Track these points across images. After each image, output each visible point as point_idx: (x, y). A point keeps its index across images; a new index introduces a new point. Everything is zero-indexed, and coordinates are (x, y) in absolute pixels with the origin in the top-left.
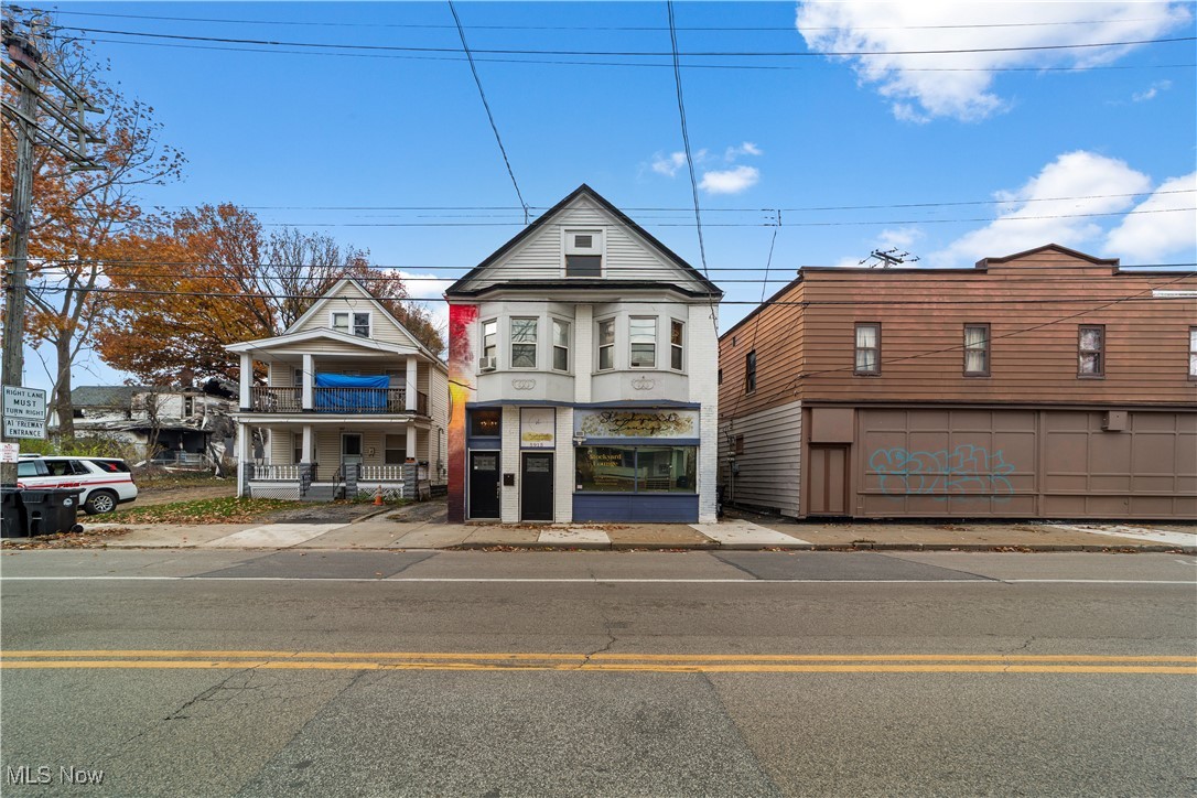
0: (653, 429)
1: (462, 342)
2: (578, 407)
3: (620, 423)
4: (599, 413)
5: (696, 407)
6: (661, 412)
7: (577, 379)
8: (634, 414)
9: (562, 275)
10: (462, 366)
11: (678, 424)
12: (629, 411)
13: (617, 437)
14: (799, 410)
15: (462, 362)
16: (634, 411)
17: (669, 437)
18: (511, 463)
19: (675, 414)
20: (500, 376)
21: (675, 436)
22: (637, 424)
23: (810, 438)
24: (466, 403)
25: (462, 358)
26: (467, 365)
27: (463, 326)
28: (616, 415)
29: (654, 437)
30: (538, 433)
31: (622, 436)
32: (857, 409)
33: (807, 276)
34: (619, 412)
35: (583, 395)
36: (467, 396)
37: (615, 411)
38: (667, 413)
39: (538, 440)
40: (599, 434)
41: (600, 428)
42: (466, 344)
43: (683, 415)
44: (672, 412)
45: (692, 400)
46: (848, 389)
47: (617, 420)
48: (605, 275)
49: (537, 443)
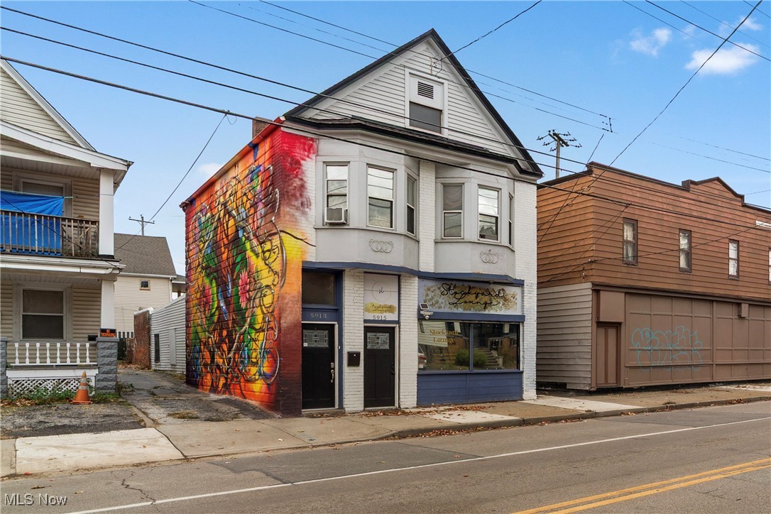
0: (486, 303)
1: (297, 182)
2: (423, 276)
3: (458, 296)
4: (439, 284)
5: (520, 284)
6: (492, 286)
7: (421, 244)
8: (470, 288)
9: (406, 124)
10: (297, 214)
11: (506, 300)
12: (466, 284)
13: (455, 311)
14: (590, 292)
15: (297, 209)
16: (472, 284)
17: (499, 313)
18: (353, 339)
19: (503, 290)
20: (355, 234)
21: (502, 313)
22: (472, 297)
23: (598, 317)
24: (304, 262)
25: (298, 203)
26: (304, 213)
27: (298, 163)
28: (455, 287)
29: (487, 312)
30: (382, 304)
31: (460, 310)
32: (626, 293)
33: (597, 172)
34: (458, 284)
35: (427, 264)
36: (304, 252)
37: (454, 283)
38: (497, 288)
39: (382, 312)
40: (440, 307)
41: (440, 300)
42: (302, 187)
43: (511, 290)
44: (500, 287)
45: (518, 276)
46: (619, 275)
47: (456, 293)
48: (446, 134)
49: (380, 315)
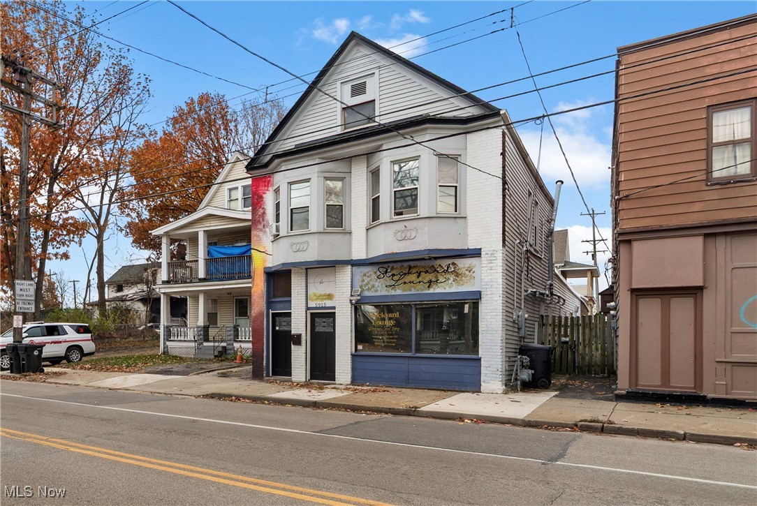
0: (430, 282)
1: (261, 211)
2: (355, 264)
3: (396, 278)
4: (375, 268)
5: (476, 253)
6: (438, 262)
7: (353, 235)
8: (410, 267)
9: (339, 131)
10: (261, 234)
11: (457, 275)
12: (406, 264)
13: (393, 293)
15: (261, 230)
16: (412, 264)
17: (448, 290)
18: (299, 324)
19: (454, 264)
20: (285, 239)
21: (454, 289)
22: (413, 277)
23: (631, 283)
24: (265, 268)
25: (261, 227)
26: (265, 232)
27: (261, 197)
28: (392, 269)
29: (431, 291)
30: (322, 293)
31: (399, 292)
33: (629, 59)
34: (395, 265)
35: (359, 251)
36: (265, 261)
37: (391, 265)
38: (445, 263)
39: (322, 300)
40: (376, 291)
41: (377, 284)
42: (264, 213)
43: (463, 263)
44: (450, 261)
45: (472, 245)
46: (696, 207)
47: (393, 275)
49: (321, 303)
